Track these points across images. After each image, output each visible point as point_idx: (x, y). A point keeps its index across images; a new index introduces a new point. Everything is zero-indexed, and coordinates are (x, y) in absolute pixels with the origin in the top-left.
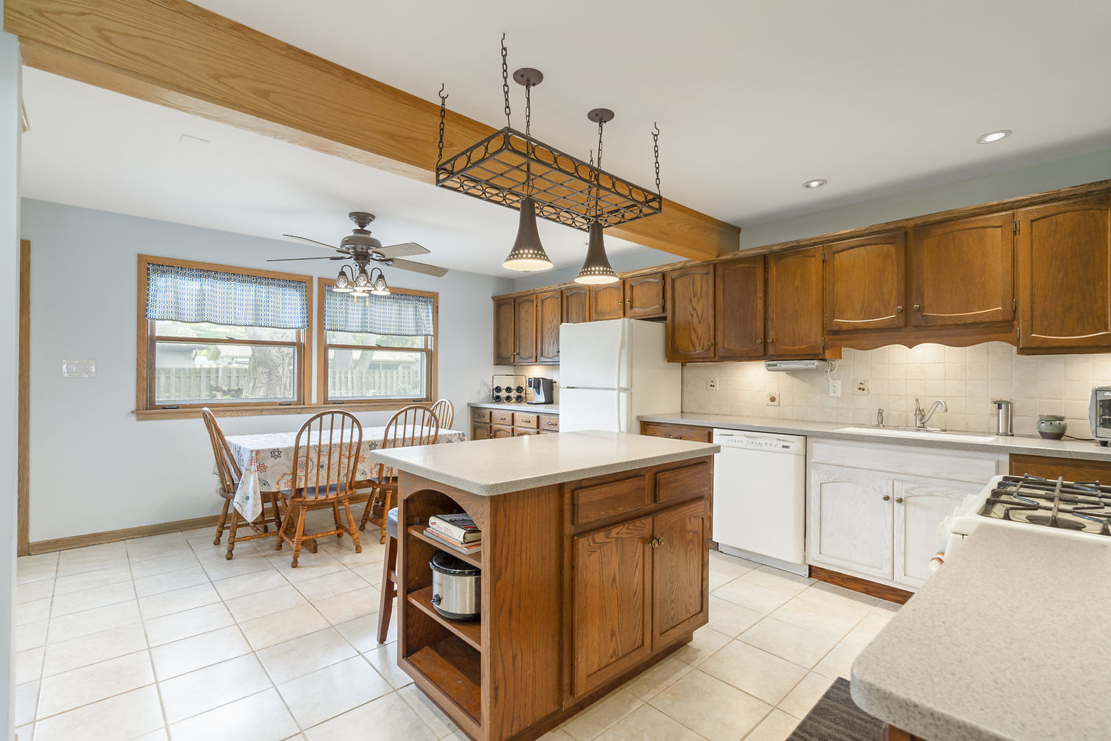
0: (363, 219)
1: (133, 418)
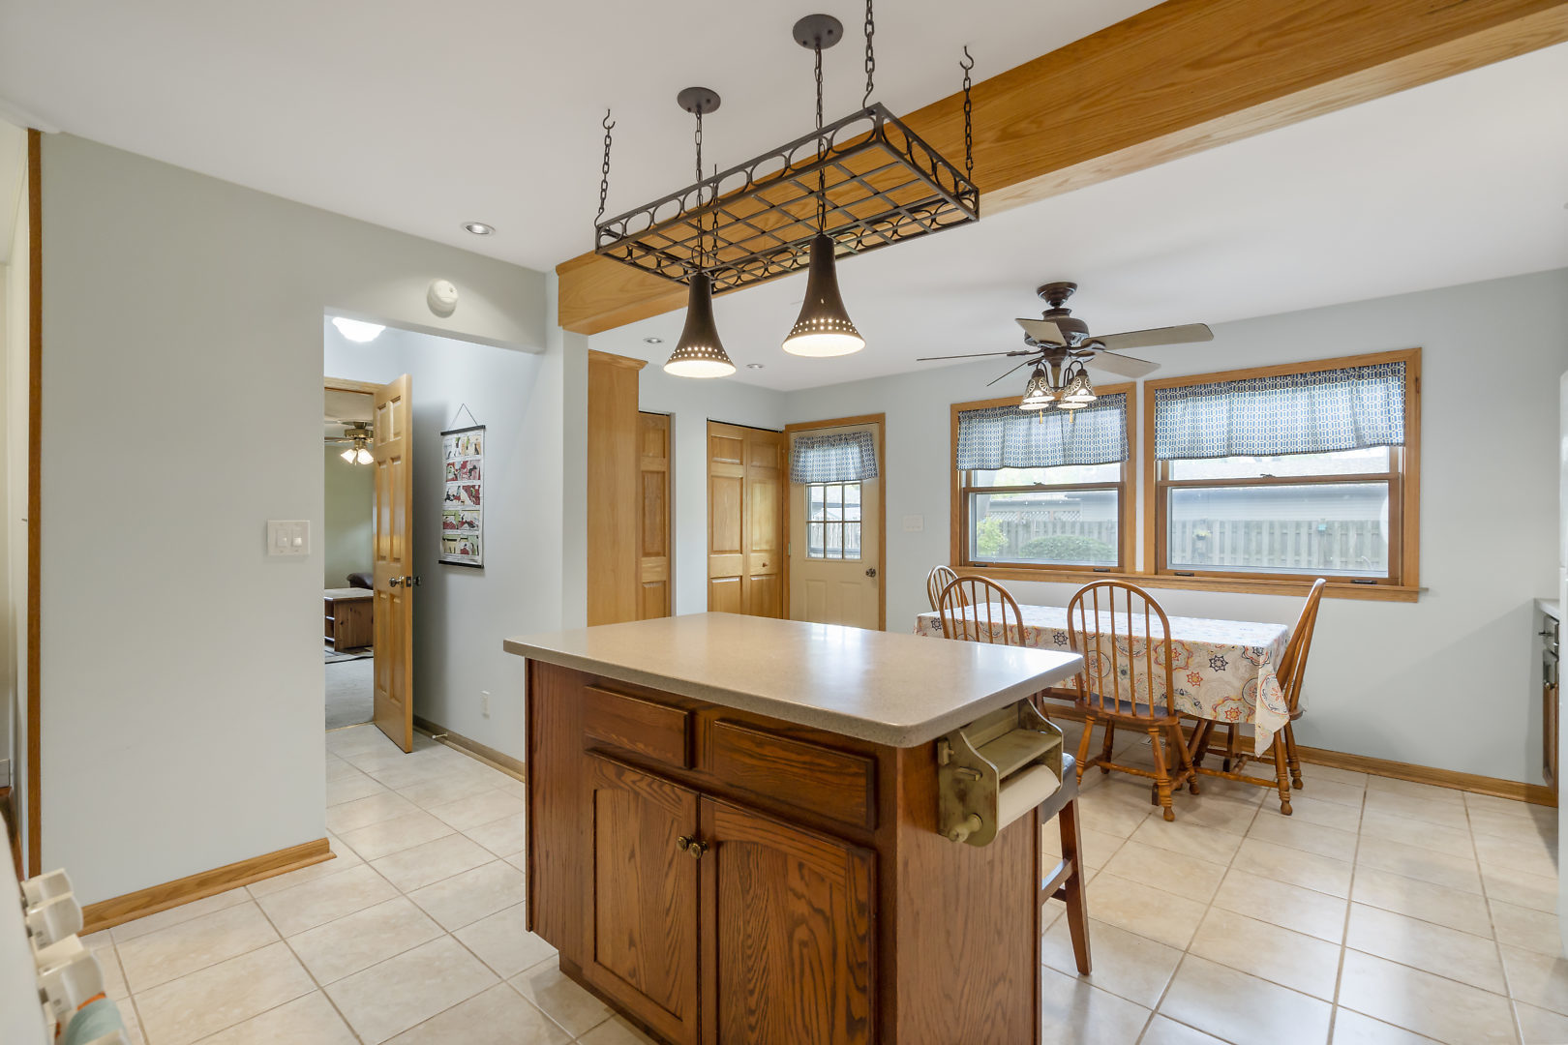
0: (1056, 293)
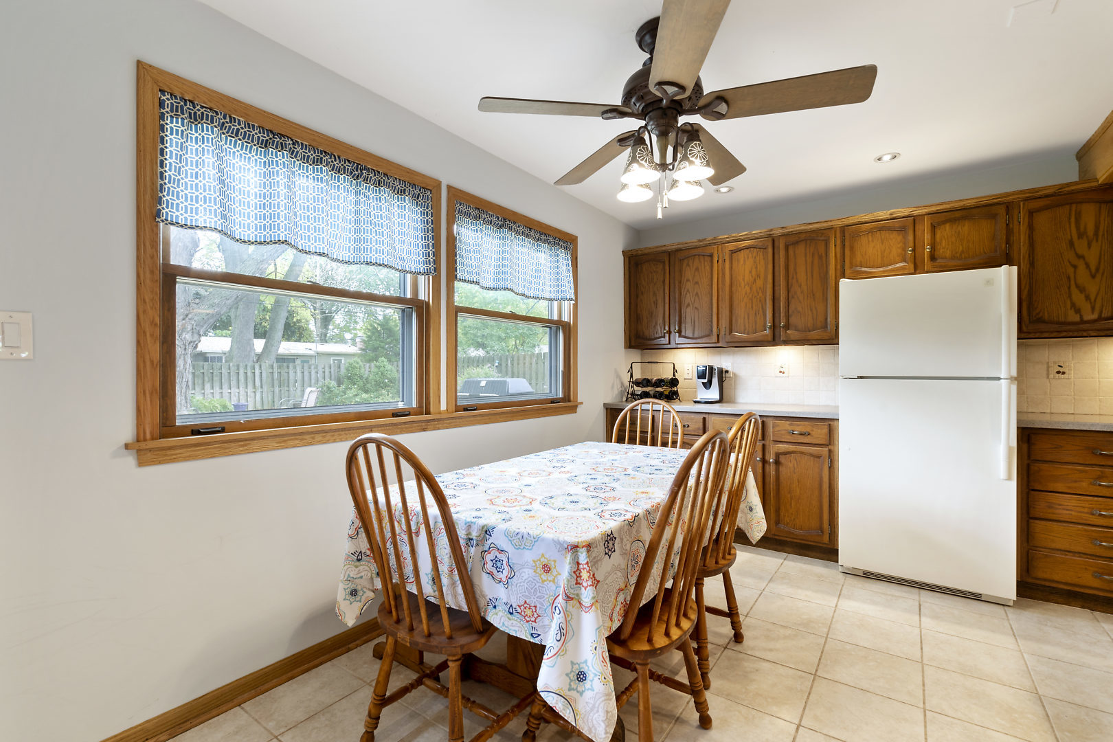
1: (130, 460)
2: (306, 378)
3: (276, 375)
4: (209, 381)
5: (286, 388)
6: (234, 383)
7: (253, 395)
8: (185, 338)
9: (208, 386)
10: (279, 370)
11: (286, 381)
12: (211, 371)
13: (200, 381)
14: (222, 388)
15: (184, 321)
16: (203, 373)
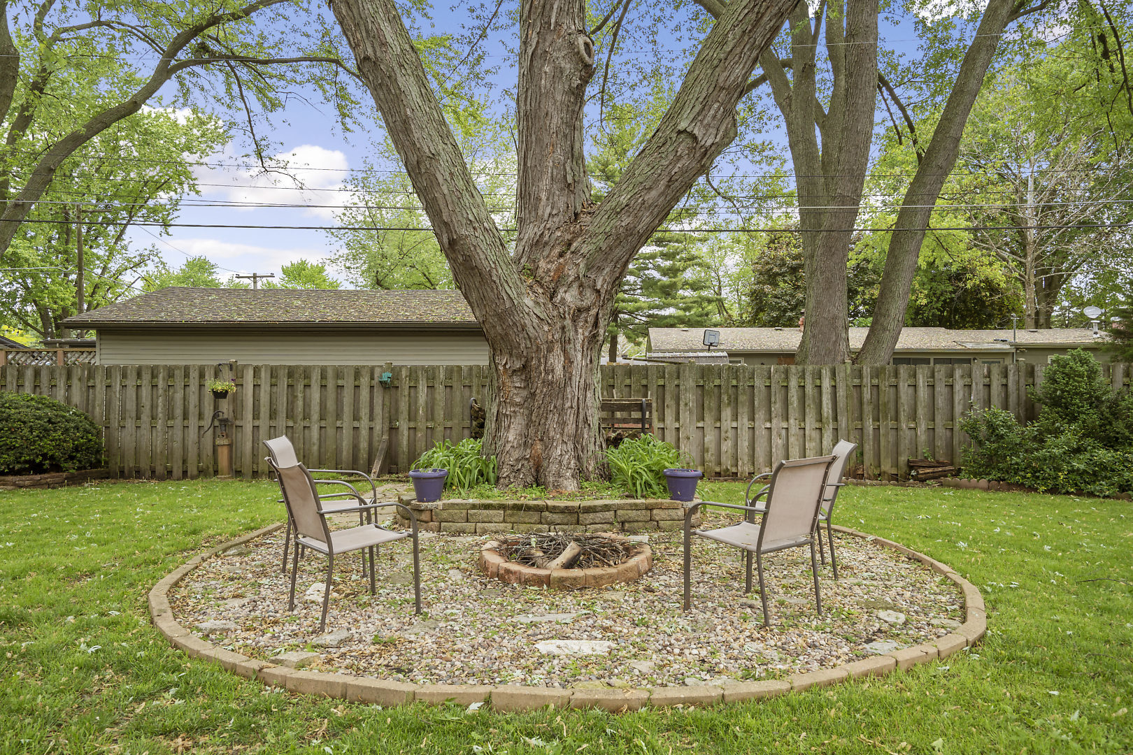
2: (941, 401)
3: (867, 395)
4: (729, 404)
5: (891, 424)
6: (777, 408)
7: (815, 434)
8: (563, 299)
9: (727, 413)
10: (875, 381)
11: (892, 405)
12: (734, 382)
13: (711, 403)
14: (753, 420)
15: (561, 260)
16: (720, 386)
